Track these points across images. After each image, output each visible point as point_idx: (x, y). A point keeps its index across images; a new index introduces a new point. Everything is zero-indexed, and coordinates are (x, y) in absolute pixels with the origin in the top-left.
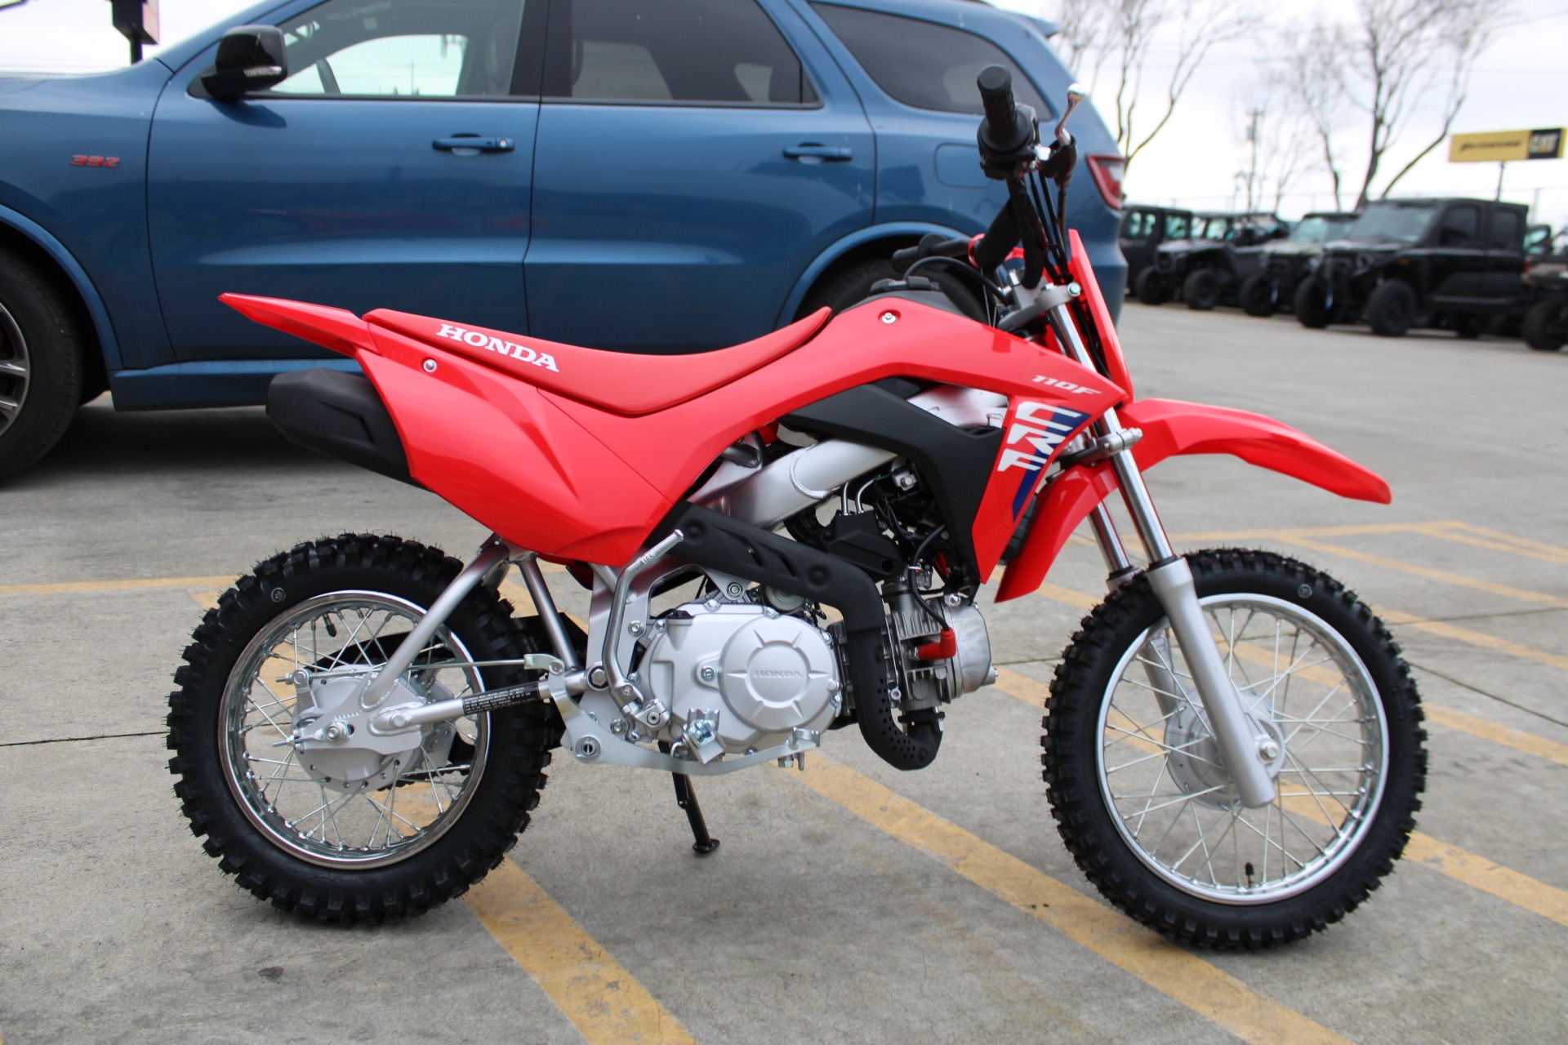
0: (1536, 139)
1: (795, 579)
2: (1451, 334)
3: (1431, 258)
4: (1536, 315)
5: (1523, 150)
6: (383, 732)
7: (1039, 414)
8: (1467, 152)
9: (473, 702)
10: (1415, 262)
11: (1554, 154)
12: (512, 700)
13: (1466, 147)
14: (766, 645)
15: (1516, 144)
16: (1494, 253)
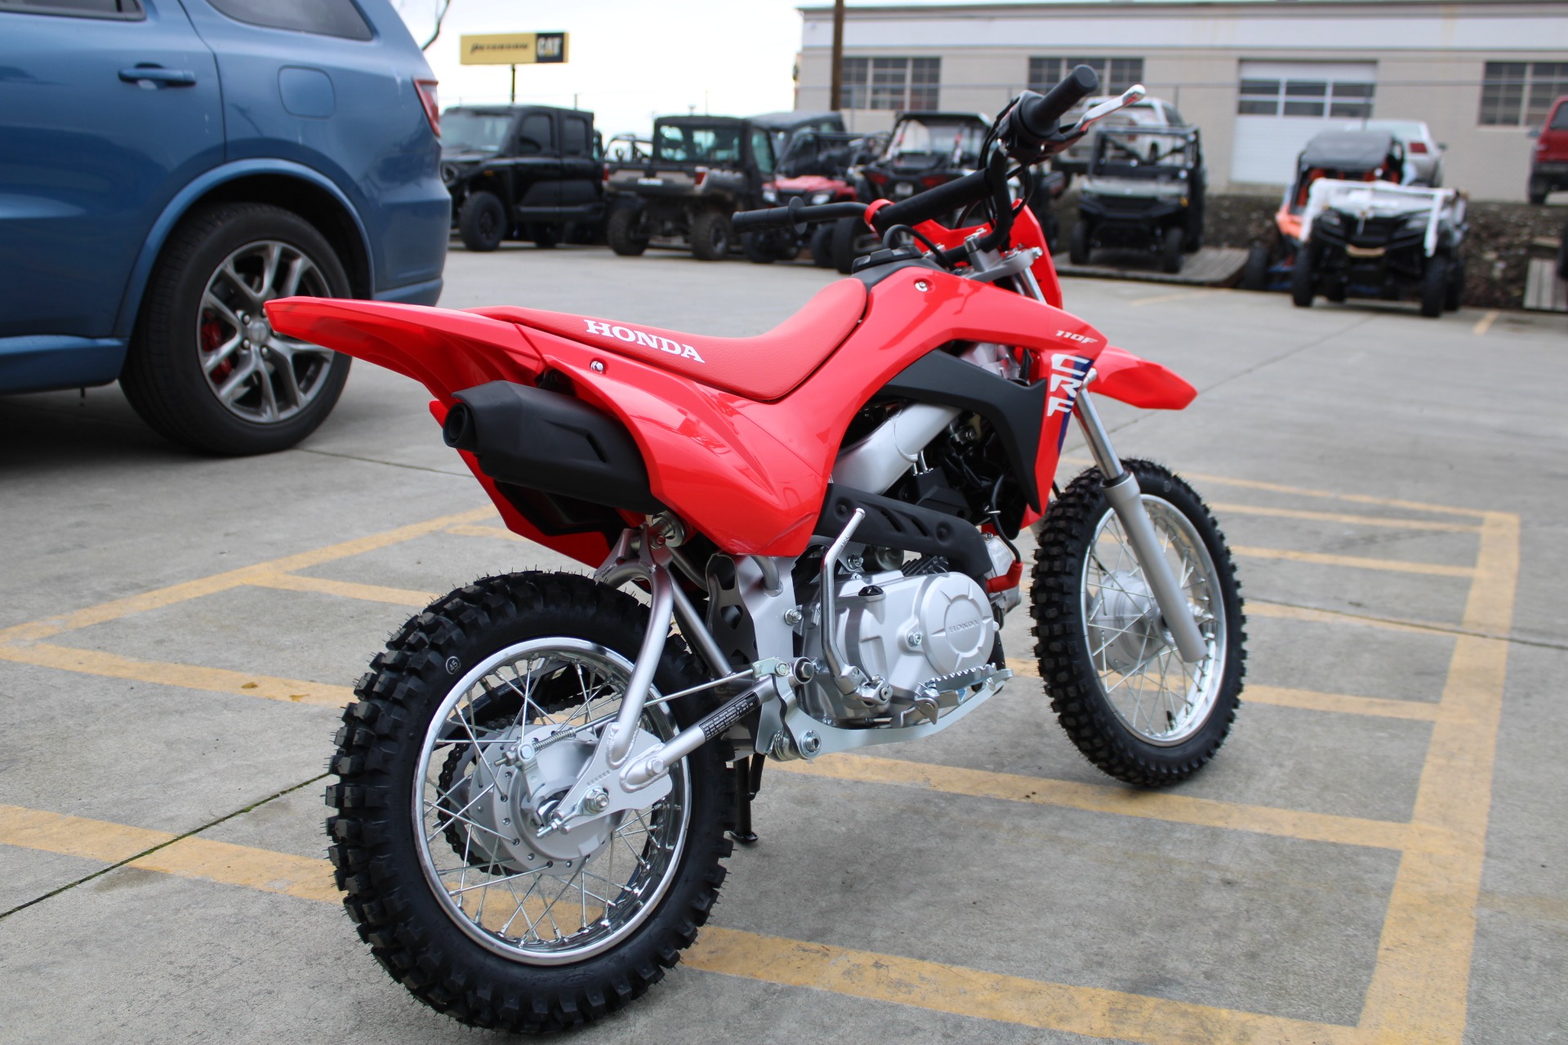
0: (542, 41)
1: (928, 538)
2: (532, 244)
3: (515, 167)
4: (618, 221)
5: (531, 53)
6: (639, 786)
7: (1066, 363)
8: (478, 53)
9: (711, 727)
10: (499, 172)
11: (559, 58)
12: (740, 714)
13: (476, 48)
14: (952, 601)
15: (525, 47)
16: (568, 160)
